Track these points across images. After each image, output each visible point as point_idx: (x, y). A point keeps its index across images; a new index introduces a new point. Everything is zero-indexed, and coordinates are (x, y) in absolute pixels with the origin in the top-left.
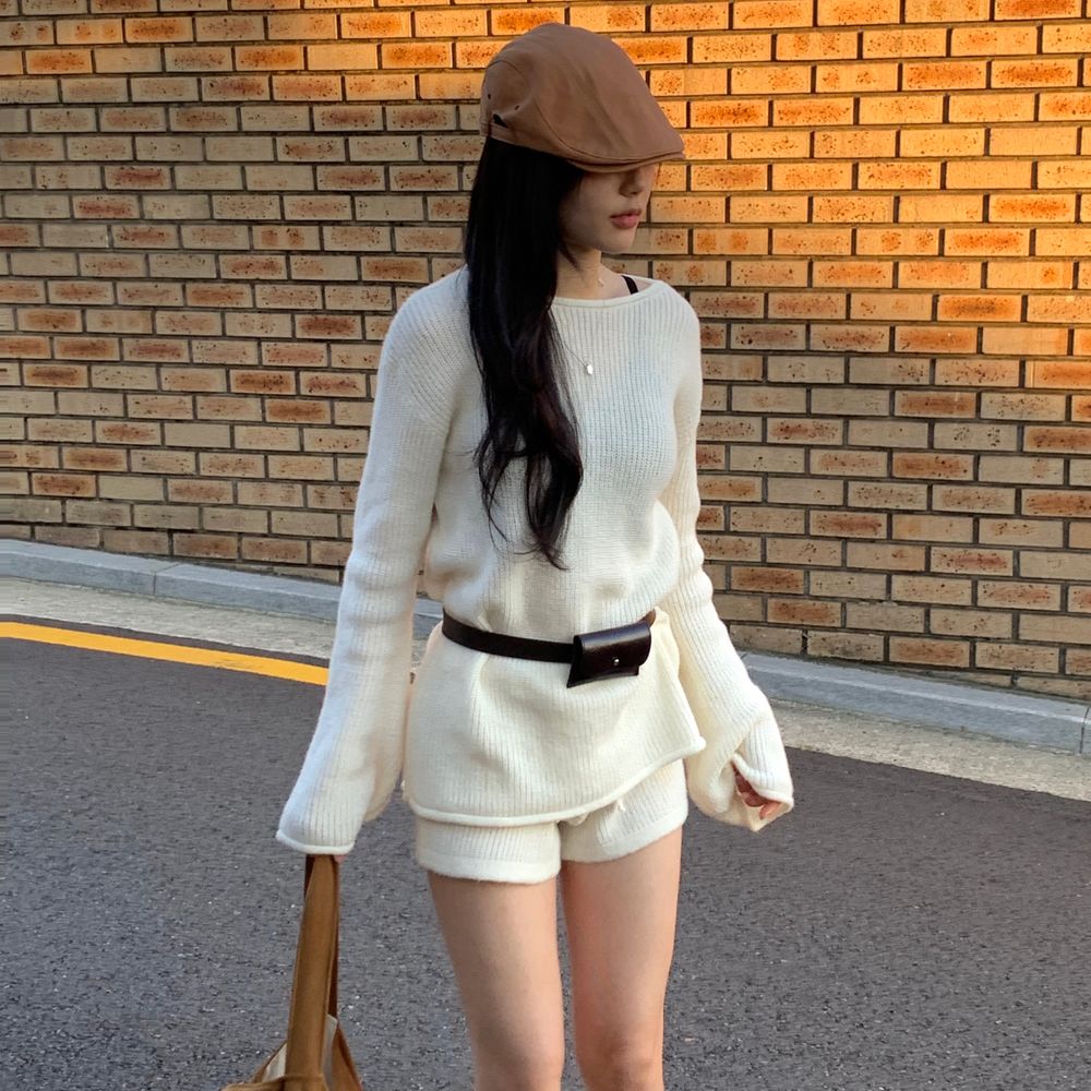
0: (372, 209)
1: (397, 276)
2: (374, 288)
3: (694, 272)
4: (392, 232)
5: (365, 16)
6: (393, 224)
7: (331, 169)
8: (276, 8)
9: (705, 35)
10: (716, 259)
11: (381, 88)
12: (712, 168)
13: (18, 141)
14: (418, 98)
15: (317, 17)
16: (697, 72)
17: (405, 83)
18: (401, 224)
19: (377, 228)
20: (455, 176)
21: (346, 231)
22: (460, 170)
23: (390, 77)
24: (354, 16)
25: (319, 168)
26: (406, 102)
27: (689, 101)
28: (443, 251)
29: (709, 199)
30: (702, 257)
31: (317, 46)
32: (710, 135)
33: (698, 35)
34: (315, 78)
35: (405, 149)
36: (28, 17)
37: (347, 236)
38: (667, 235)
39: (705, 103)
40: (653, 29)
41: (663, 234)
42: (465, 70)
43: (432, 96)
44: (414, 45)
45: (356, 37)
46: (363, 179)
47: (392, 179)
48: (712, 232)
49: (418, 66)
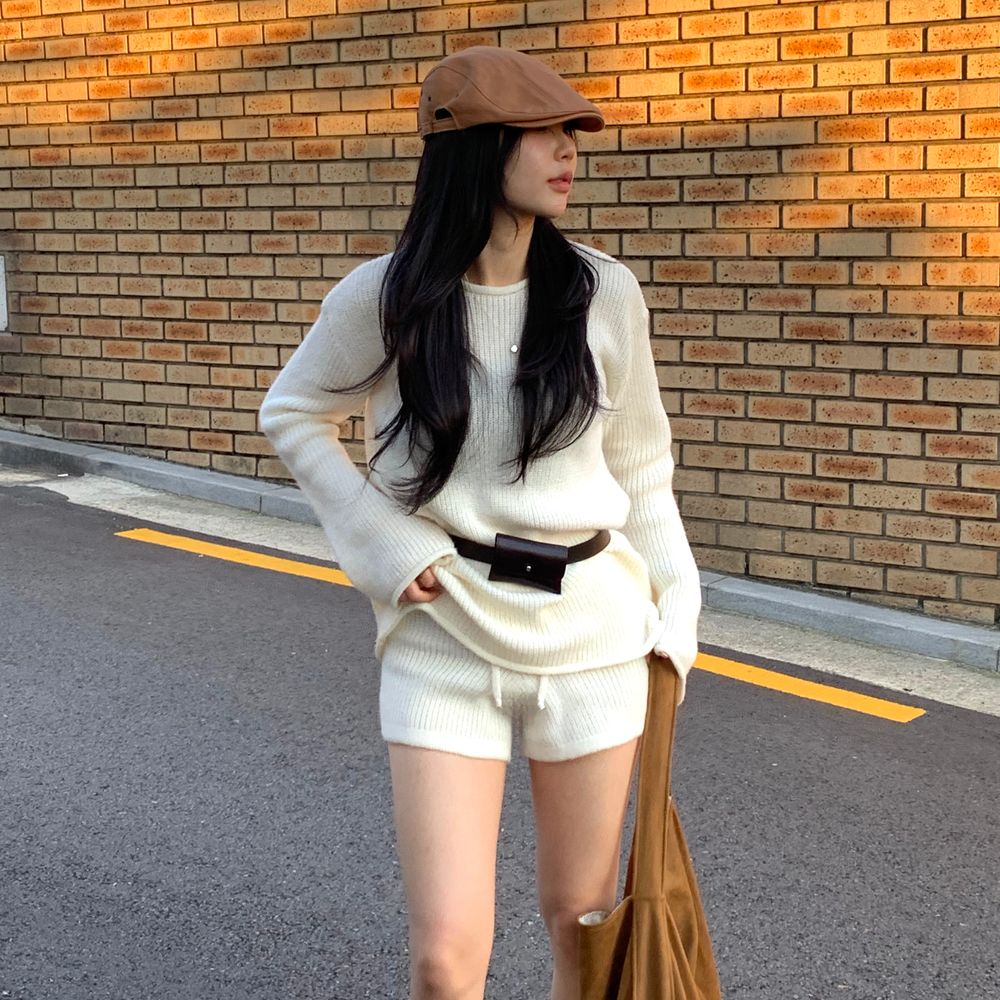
0: (667, 219)
1: (684, 277)
2: (663, 289)
3: (968, 273)
4: (683, 239)
5: (670, 48)
6: (684, 231)
7: (633, 183)
8: (595, 44)
9: (978, 53)
10: (989, 261)
11: (681, 111)
12: (986, 175)
13: (385, 165)
14: (714, 119)
15: (629, 50)
16: (971, 88)
17: (702, 106)
18: (692, 231)
19: (669, 236)
20: (743, 188)
21: (642, 239)
22: (748, 182)
23: (689, 101)
24: (661, 49)
25: (624, 183)
26: (701, 123)
27: (963, 113)
28: (729, 255)
29: (983, 204)
30: (976, 259)
31: (628, 76)
32: (984, 145)
33: (972, 53)
34: (625, 104)
35: (698, 164)
36: (396, 60)
37: (643, 243)
38: (941, 237)
39: (979, 115)
40: (929, 49)
41: (937, 238)
42: (756, 93)
43: (725, 116)
44: (712, 72)
45: (661, 67)
46: (660, 192)
47: (686, 191)
48: (985, 235)
49: (715, 90)
